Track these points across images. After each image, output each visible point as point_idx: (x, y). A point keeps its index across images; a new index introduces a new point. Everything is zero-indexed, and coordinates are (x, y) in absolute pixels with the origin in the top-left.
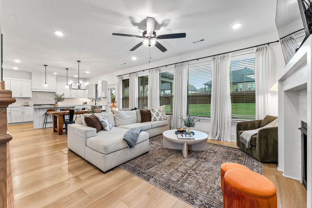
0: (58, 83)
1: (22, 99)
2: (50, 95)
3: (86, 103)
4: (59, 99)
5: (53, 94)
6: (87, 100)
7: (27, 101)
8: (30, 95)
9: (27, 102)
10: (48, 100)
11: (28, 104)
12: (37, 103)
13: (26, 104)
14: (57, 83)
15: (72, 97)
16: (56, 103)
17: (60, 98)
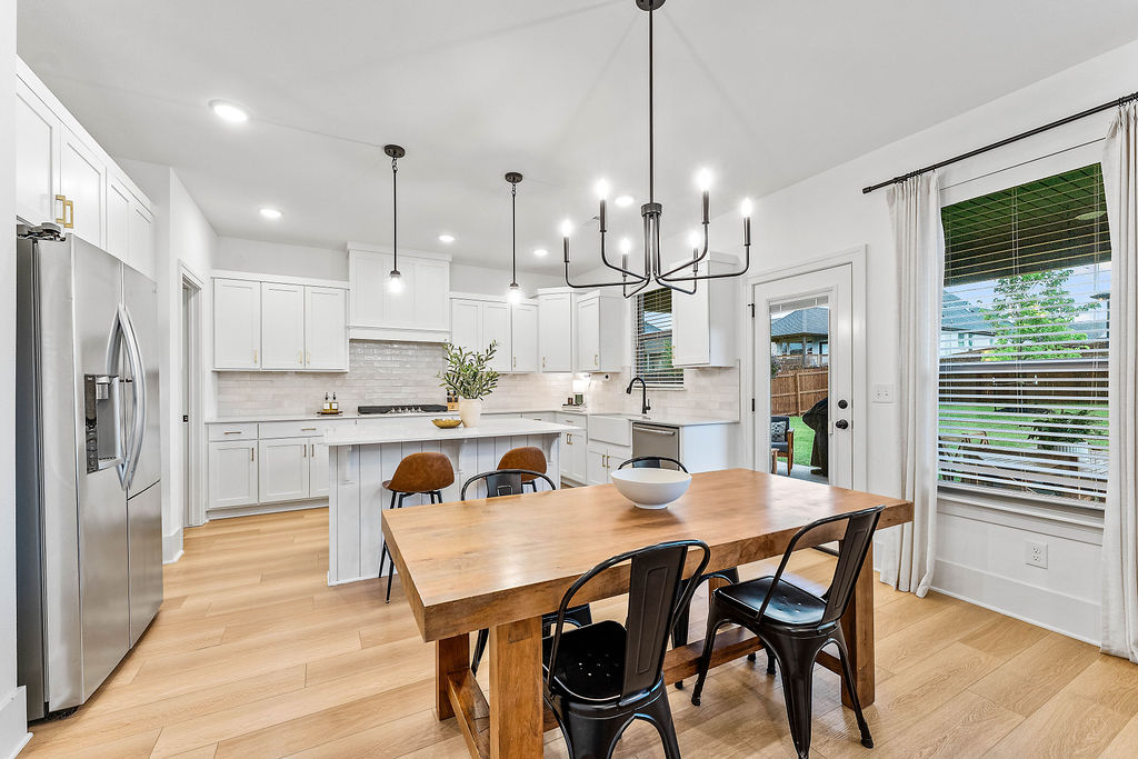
0: (461, 295)
1: (311, 381)
2: (426, 357)
3: (579, 399)
4: (469, 381)
5: (438, 352)
6: (583, 384)
7: (329, 387)
8: (339, 360)
9: (331, 396)
10: (418, 384)
11: (334, 406)
12: (370, 401)
13: (327, 407)
14: (454, 294)
15: (520, 368)
16: (449, 400)
17: (475, 375)
